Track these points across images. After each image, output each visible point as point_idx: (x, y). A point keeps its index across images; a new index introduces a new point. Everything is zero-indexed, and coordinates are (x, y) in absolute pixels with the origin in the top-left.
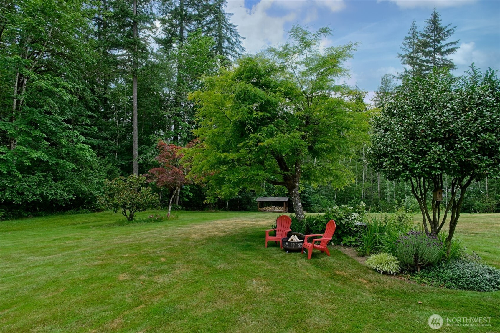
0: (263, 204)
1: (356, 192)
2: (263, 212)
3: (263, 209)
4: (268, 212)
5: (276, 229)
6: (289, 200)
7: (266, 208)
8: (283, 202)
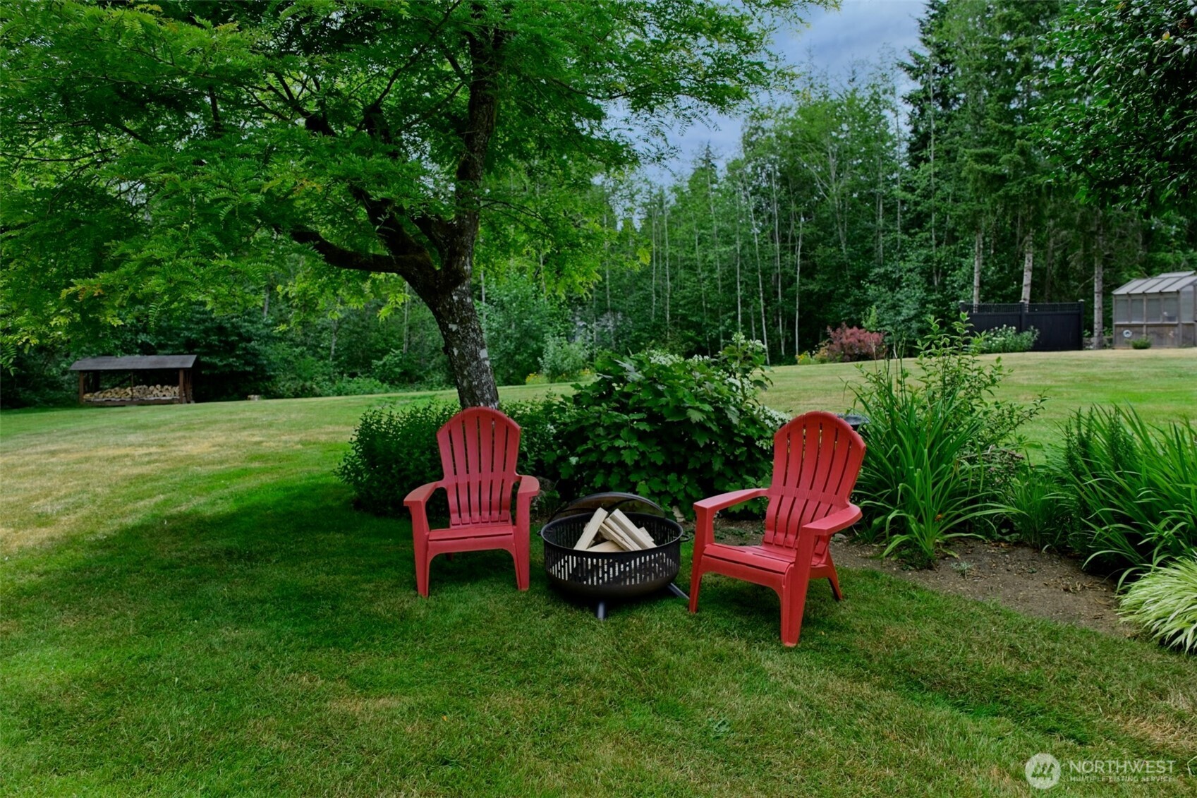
0: (94, 380)
1: (389, 335)
2: (102, 405)
3: (99, 397)
4: (122, 404)
5: (441, 484)
6: (197, 362)
7: (111, 395)
8: (177, 370)
